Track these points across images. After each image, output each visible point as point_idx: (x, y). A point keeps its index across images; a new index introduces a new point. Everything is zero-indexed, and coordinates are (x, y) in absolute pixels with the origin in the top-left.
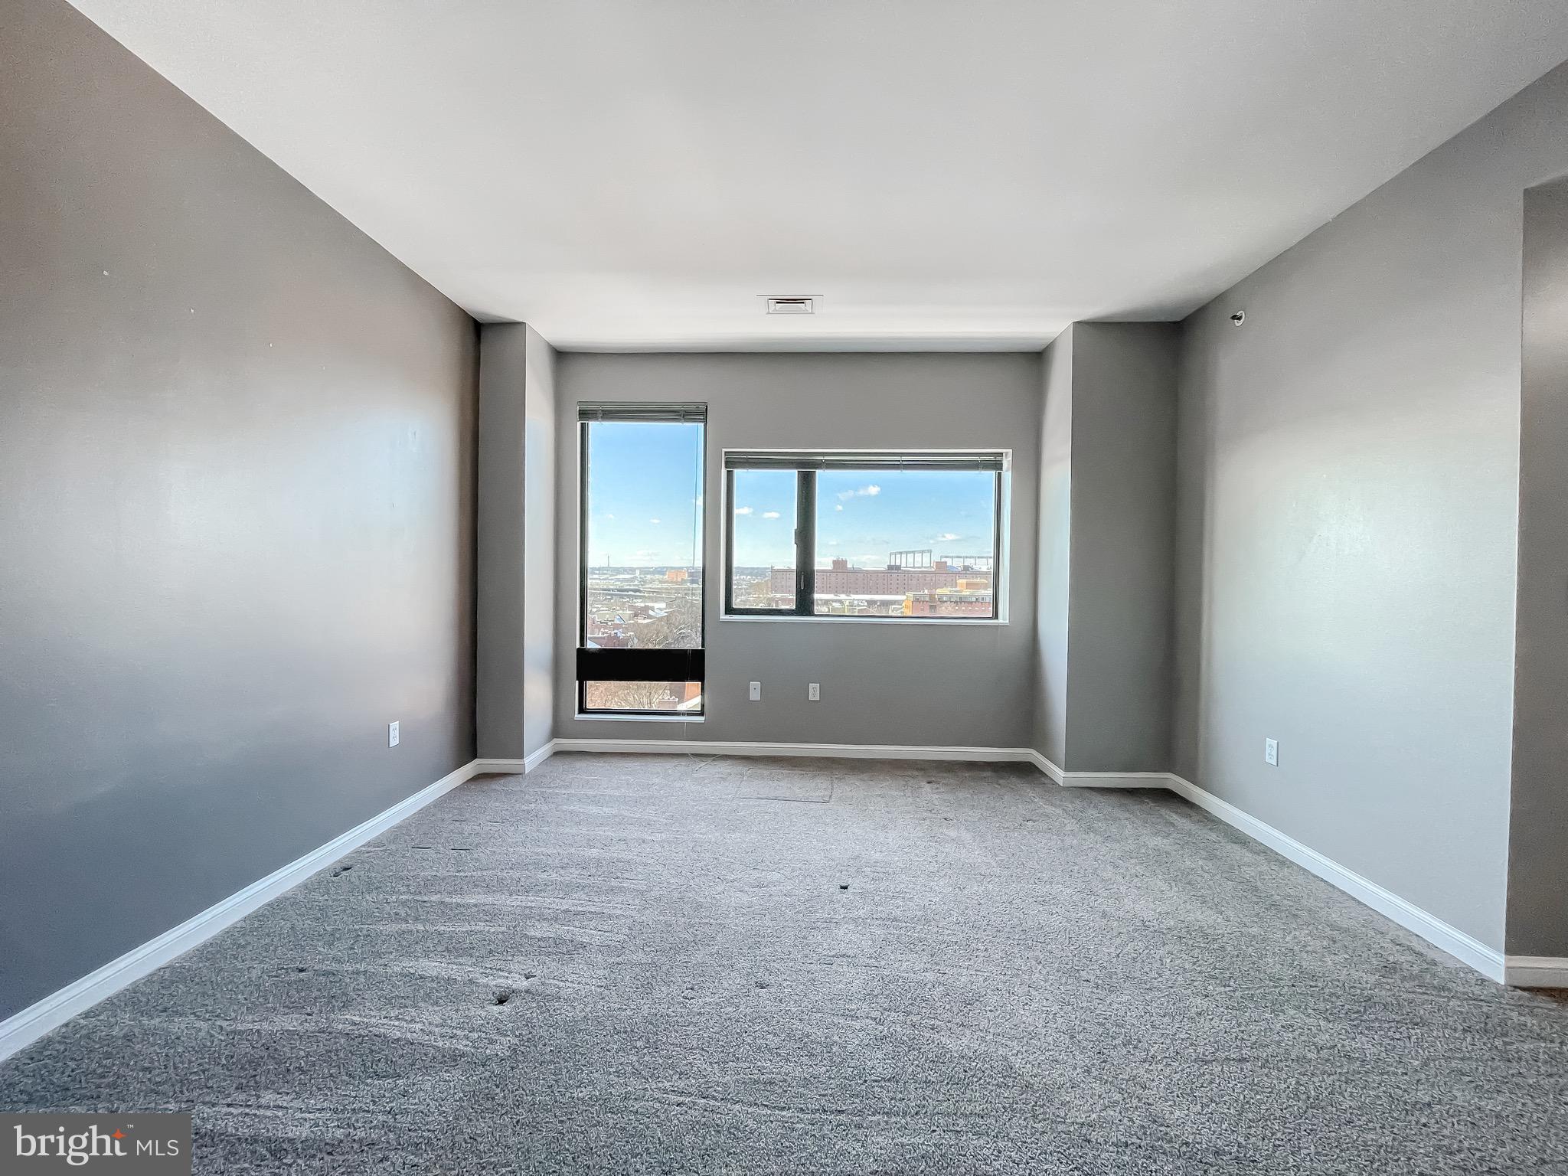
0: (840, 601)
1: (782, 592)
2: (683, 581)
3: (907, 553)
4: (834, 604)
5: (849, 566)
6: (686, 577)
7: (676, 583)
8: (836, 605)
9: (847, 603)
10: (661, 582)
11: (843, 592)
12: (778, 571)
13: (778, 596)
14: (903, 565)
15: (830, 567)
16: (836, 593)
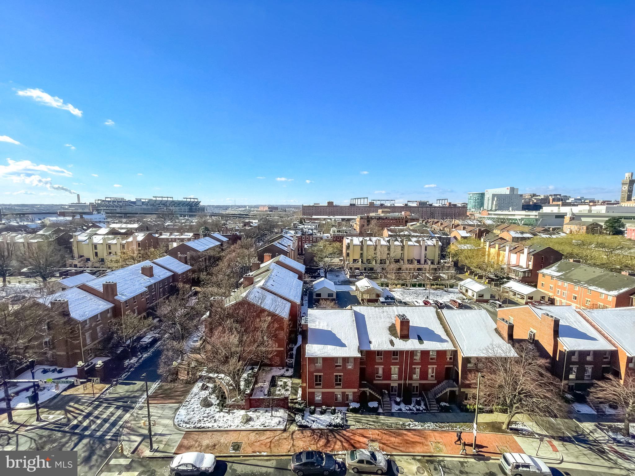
0: (331, 219)
1: (307, 215)
2: (266, 211)
3: (358, 199)
4: (328, 220)
5: (334, 204)
6: (267, 209)
7: (263, 211)
8: (329, 220)
9: (333, 220)
10: (257, 211)
11: (332, 215)
12: (305, 206)
13: (305, 217)
14: (356, 204)
15: (326, 205)
16: (329, 215)
